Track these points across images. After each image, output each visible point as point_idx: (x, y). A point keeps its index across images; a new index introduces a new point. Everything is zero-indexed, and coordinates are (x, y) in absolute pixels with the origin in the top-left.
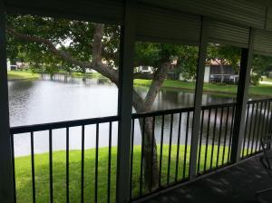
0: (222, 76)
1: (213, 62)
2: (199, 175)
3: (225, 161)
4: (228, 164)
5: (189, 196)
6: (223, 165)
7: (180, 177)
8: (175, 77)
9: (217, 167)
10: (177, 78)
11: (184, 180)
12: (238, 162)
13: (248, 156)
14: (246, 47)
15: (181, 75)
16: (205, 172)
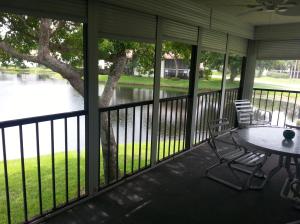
0: (177, 71)
1: (167, 56)
2: (159, 161)
3: (181, 149)
4: (184, 151)
5: (151, 180)
6: (179, 152)
7: (143, 165)
8: (130, 73)
9: (174, 154)
10: (132, 73)
11: (146, 167)
12: (192, 148)
13: (200, 143)
14: (195, 44)
15: (135, 69)
16: (164, 159)
